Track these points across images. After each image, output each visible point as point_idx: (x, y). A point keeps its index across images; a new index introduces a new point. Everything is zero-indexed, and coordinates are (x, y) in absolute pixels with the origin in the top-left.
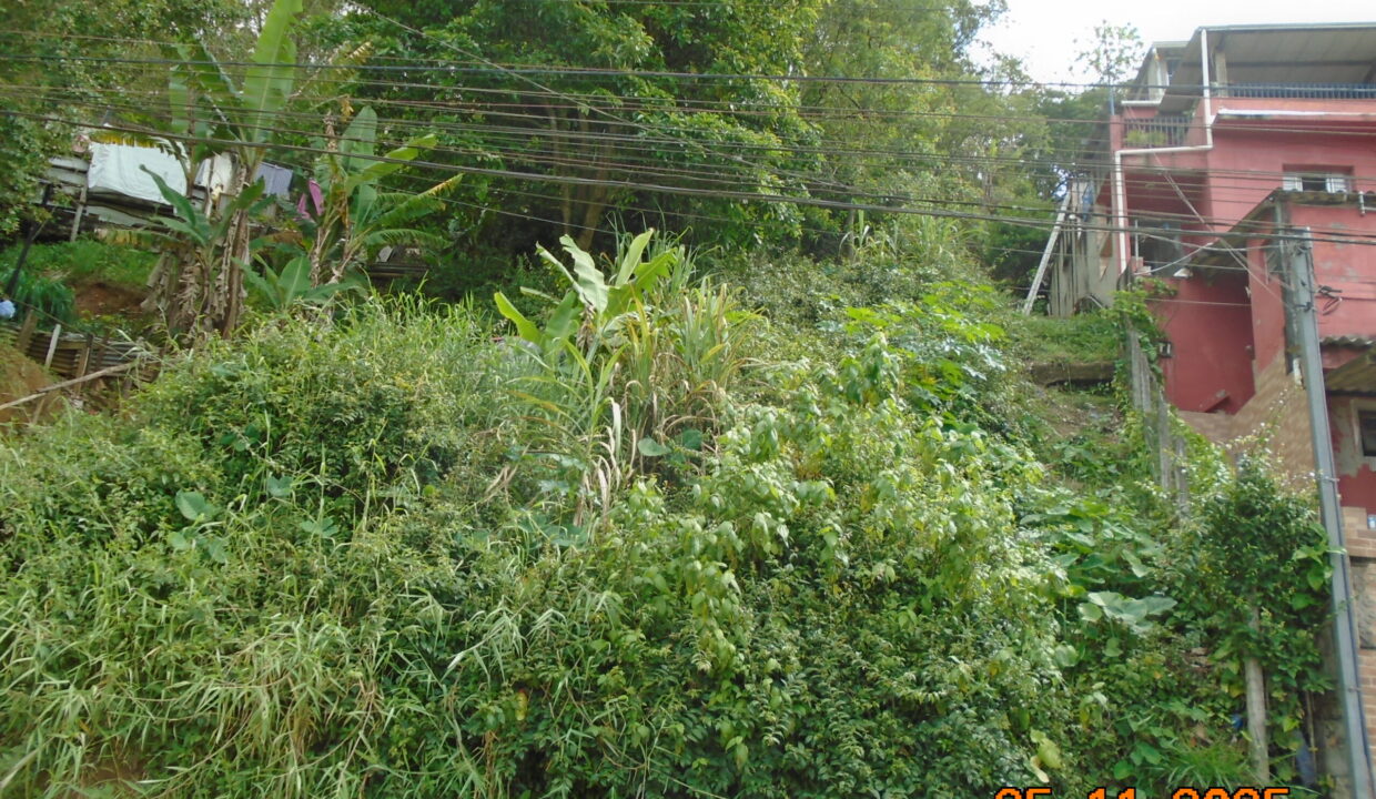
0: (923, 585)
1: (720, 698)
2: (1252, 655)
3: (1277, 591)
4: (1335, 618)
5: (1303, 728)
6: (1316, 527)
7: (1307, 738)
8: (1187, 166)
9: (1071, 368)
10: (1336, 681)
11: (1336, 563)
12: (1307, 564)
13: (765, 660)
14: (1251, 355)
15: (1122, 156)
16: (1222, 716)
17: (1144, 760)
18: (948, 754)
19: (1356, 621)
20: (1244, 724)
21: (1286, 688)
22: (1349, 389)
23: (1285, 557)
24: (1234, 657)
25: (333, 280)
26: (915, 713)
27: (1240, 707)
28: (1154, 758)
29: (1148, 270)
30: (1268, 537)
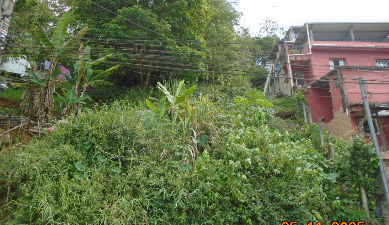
0: (283, 174)
1: (241, 209)
2: (362, 186)
3: (367, 169)
4: (382, 175)
5: (376, 204)
6: (375, 152)
7: (377, 206)
8: (305, 58)
9: (284, 112)
10: (384, 191)
11: (380, 161)
12: (374, 162)
13: (251, 198)
14: (332, 108)
15: (289, 56)
16: (356, 202)
17: (341, 215)
18: (298, 218)
19: (386, 175)
20: (362, 203)
21: (371, 193)
23: (369, 160)
24: (357, 187)
25: (82, 96)
26: (288, 208)
27: (360, 199)
28: (343, 215)
29: (300, 86)
30: (363, 155)
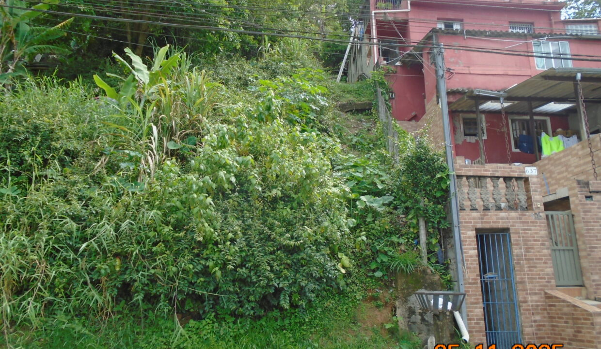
0: (293, 198)
1: (208, 252)
2: (421, 216)
3: (430, 190)
4: (451, 199)
5: (439, 242)
6: (445, 164)
7: (441, 246)
8: (400, 18)
9: (355, 104)
10: (451, 223)
11: (451, 178)
12: (441, 179)
13: (226, 234)
14: (424, 97)
15: (375, 13)
16: (410, 240)
17: (382, 260)
18: (305, 266)
19: (458, 199)
20: (418, 243)
21: (433, 228)
22: (460, 110)
23: (433, 177)
24: (415, 217)
25: (10, 71)
26: (291, 251)
27: (417, 237)
28: (385, 259)
29: (385, 62)
30: (427, 169)
